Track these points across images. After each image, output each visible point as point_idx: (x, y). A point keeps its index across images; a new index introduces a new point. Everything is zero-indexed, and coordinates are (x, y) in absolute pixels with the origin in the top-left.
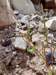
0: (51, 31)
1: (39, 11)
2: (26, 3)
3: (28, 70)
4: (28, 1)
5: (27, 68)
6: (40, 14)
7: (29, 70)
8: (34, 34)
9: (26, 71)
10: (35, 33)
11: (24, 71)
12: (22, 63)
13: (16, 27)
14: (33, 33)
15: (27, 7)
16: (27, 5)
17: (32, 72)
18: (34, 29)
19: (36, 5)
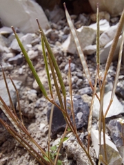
0: (73, 57)
1: (56, 23)
2: (25, 8)
3: (20, 156)
4: (28, 4)
5: (19, 151)
6: (60, 27)
7: (22, 157)
8: (40, 70)
9: (16, 158)
10: (41, 68)
11: (11, 159)
12: (6, 140)
13: (3, 60)
14: (38, 68)
15: (29, 17)
16: (28, 12)
17: (29, 160)
18: (39, 59)
19: (48, 11)
